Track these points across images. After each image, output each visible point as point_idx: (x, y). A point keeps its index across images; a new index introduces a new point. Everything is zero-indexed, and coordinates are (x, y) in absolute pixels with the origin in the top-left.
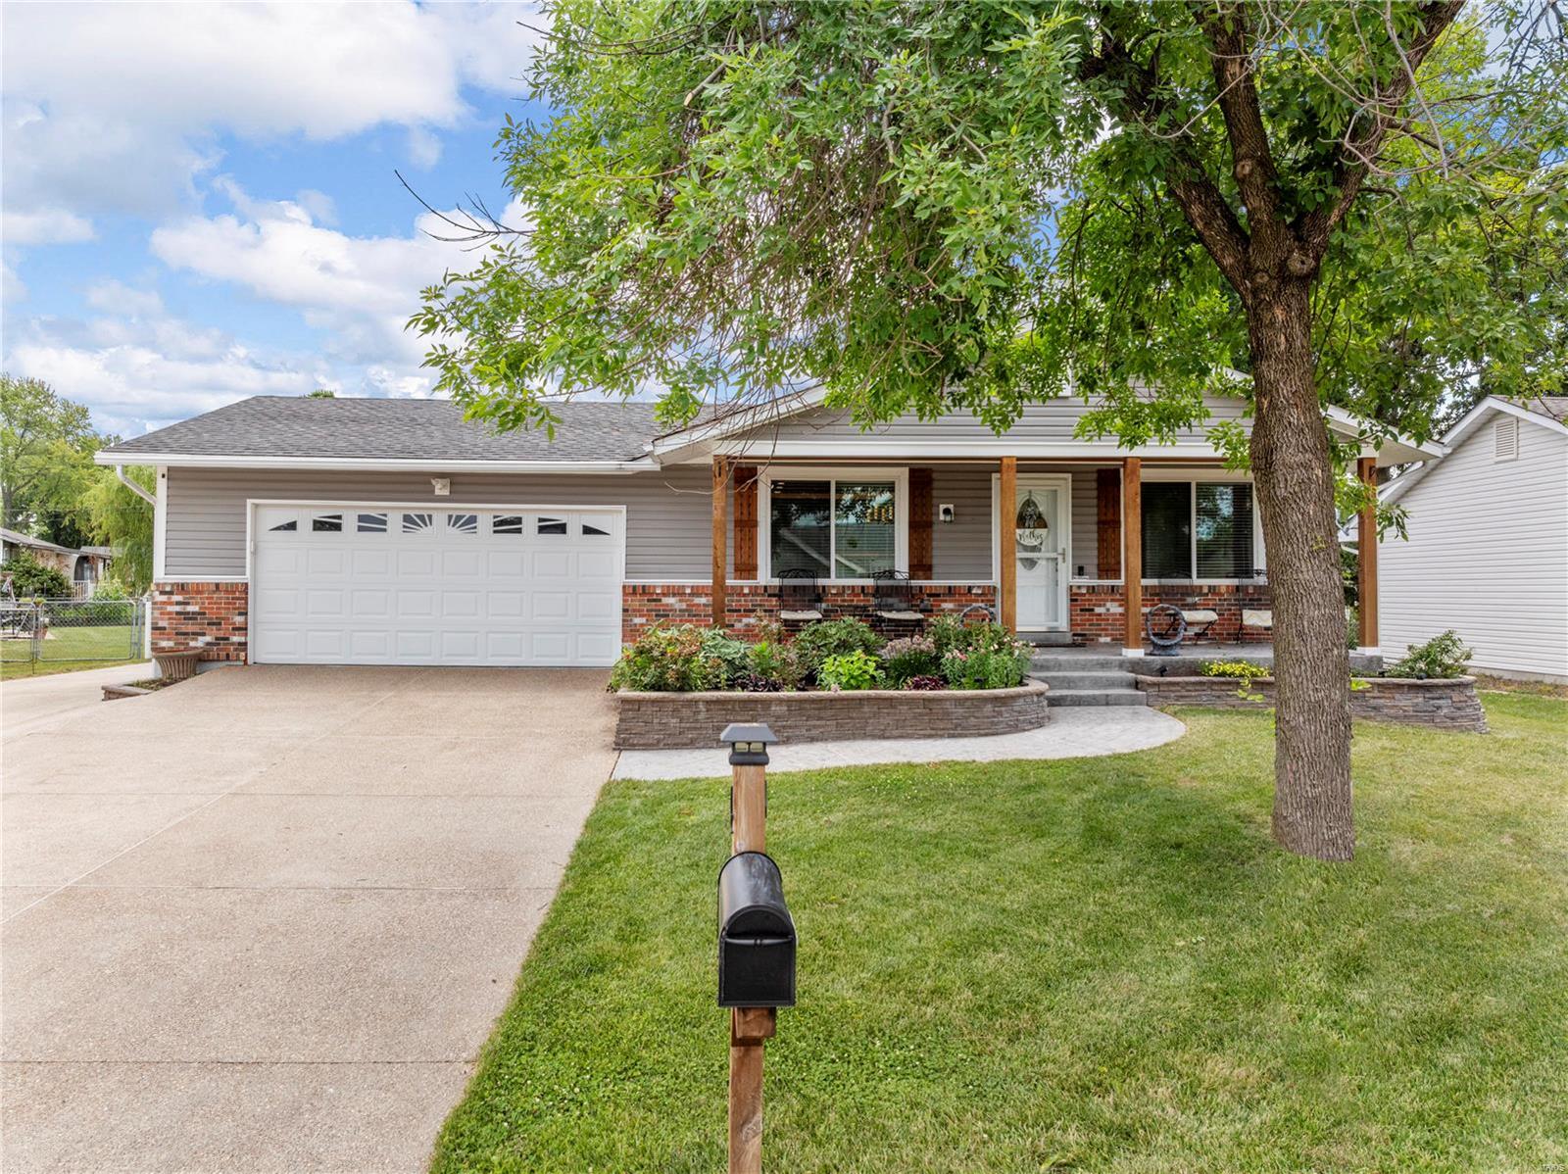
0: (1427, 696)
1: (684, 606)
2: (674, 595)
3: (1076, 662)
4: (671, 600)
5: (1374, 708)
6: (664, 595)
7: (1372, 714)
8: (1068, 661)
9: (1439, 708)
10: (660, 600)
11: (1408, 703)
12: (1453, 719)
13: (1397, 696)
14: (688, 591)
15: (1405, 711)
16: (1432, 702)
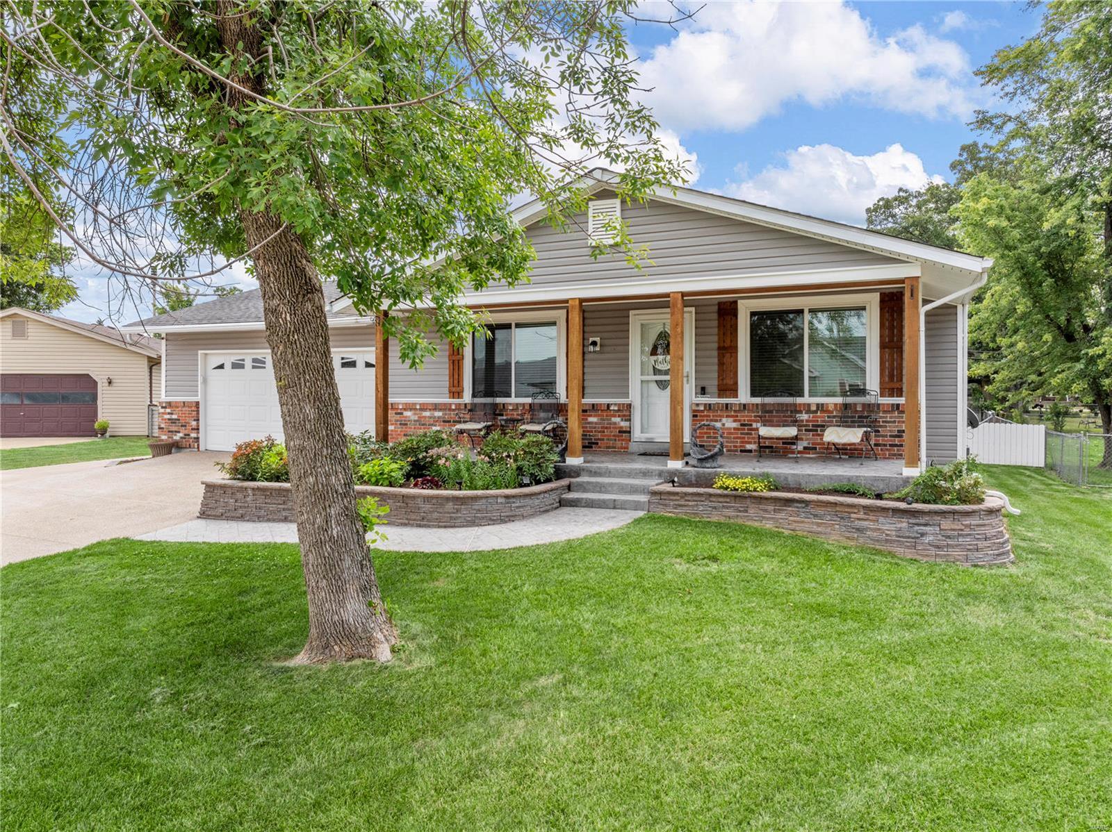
0: (911, 521)
1: (416, 418)
2: (411, 410)
3: (623, 471)
4: (408, 414)
5: (858, 529)
6: (405, 409)
7: (856, 535)
8: (616, 470)
9: (922, 535)
10: (402, 414)
11: (892, 527)
12: (938, 547)
13: (881, 520)
14: (418, 407)
15: (887, 535)
16: (916, 528)
